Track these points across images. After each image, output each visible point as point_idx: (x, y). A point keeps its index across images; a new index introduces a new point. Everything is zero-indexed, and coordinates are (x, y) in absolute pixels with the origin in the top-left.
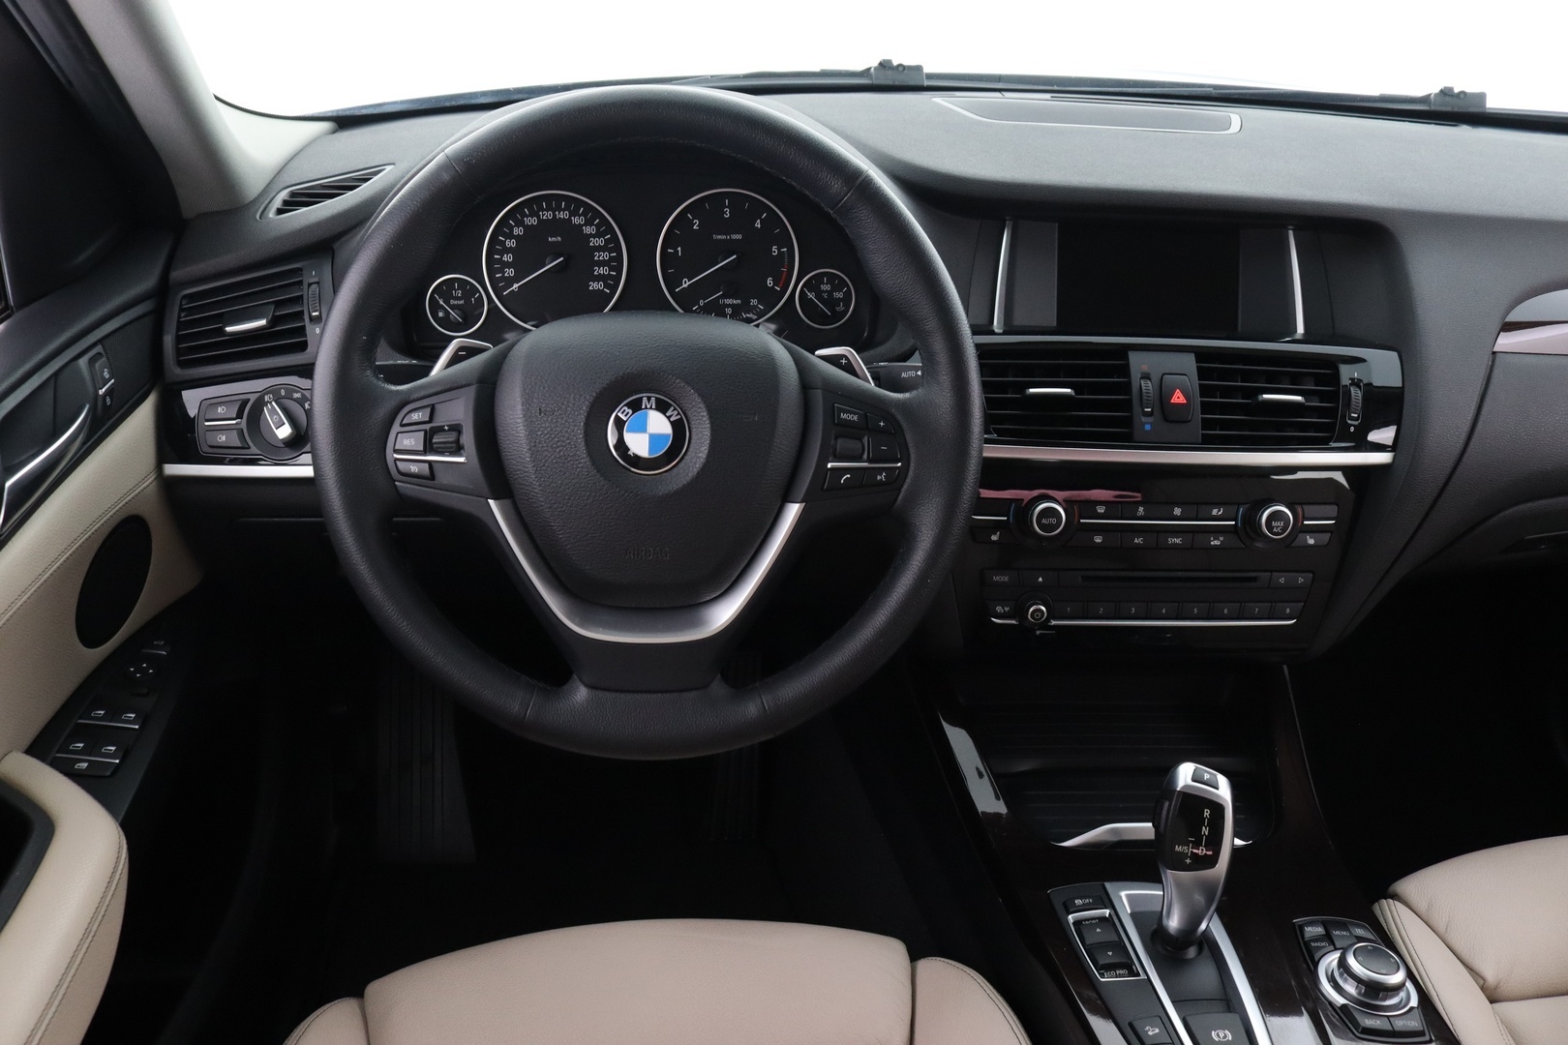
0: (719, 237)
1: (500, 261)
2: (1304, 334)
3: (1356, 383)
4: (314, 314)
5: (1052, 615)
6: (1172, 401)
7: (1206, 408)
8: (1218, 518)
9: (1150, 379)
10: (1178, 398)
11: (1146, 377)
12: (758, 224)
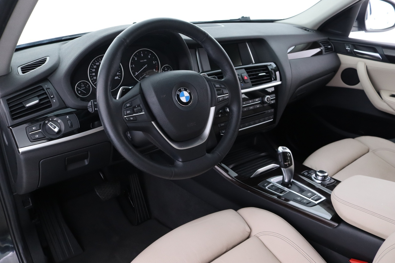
0: (142, 61)
1: (92, 75)
2: (254, 62)
3: (272, 69)
4: (52, 96)
7: (251, 79)
8: (257, 101)
10: (245, 78)
11: (238, 75)
12: (149, 57)
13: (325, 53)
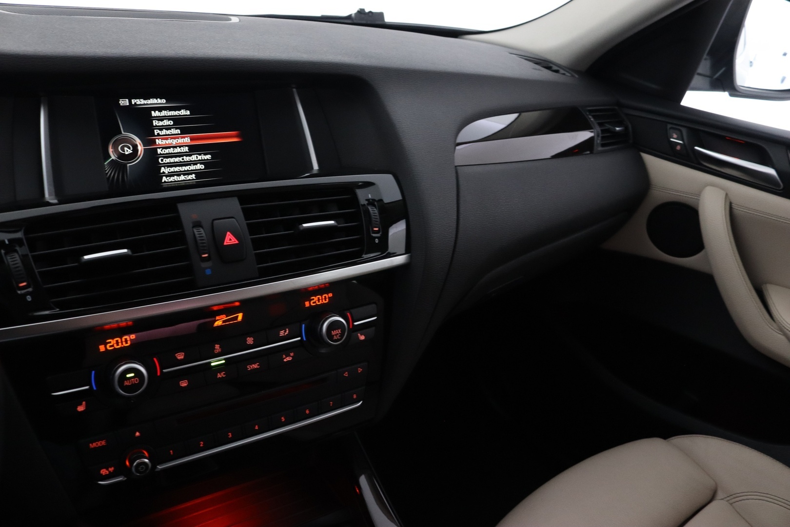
2: (319, 170)
3: (371, 202)
5: (155, 461)
6: (225, 244)
7: (257, 244)
8: (286, 339)
9: (202, 227)
10: (230, 240)
11: (197, 225)
13: (600, 149)
